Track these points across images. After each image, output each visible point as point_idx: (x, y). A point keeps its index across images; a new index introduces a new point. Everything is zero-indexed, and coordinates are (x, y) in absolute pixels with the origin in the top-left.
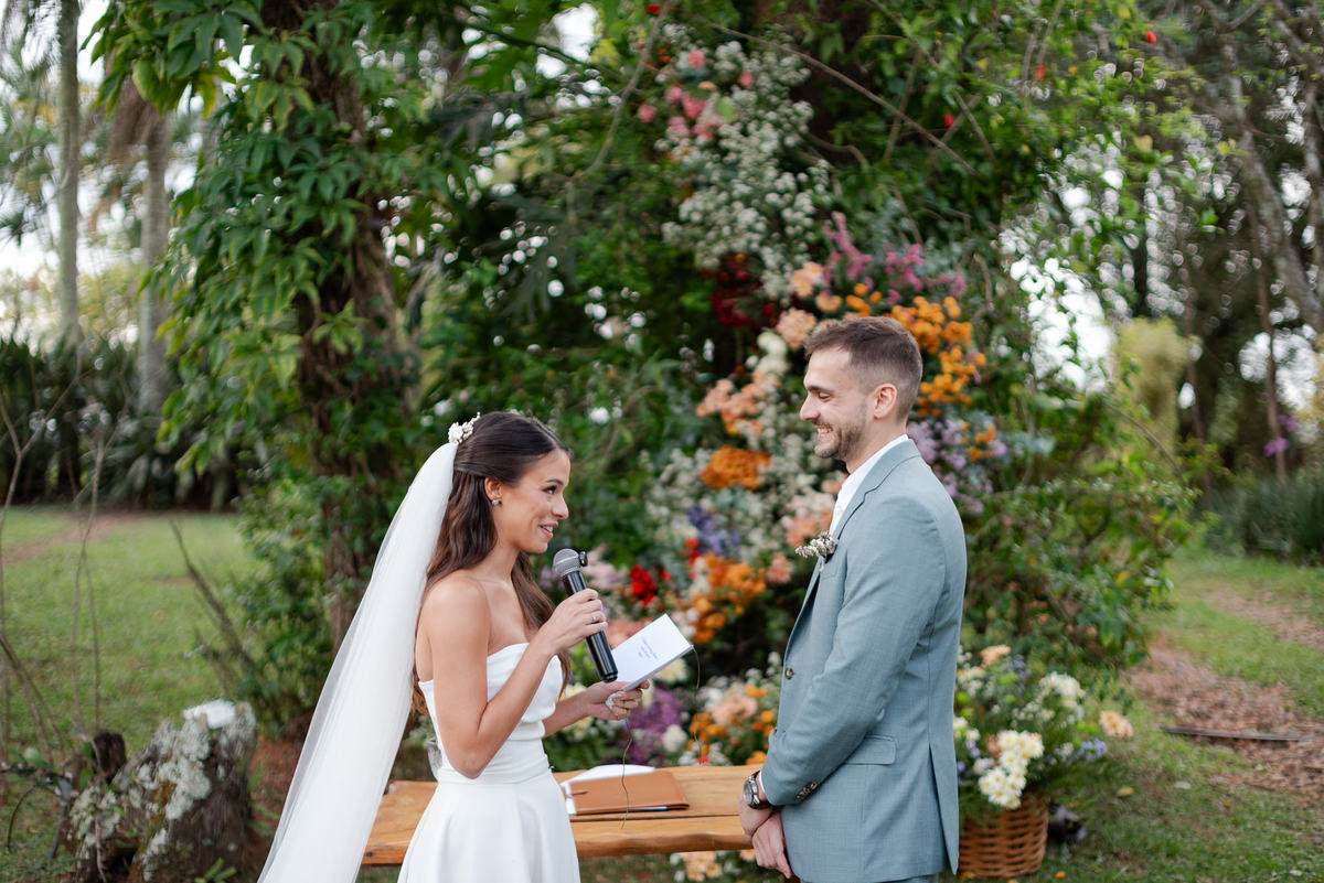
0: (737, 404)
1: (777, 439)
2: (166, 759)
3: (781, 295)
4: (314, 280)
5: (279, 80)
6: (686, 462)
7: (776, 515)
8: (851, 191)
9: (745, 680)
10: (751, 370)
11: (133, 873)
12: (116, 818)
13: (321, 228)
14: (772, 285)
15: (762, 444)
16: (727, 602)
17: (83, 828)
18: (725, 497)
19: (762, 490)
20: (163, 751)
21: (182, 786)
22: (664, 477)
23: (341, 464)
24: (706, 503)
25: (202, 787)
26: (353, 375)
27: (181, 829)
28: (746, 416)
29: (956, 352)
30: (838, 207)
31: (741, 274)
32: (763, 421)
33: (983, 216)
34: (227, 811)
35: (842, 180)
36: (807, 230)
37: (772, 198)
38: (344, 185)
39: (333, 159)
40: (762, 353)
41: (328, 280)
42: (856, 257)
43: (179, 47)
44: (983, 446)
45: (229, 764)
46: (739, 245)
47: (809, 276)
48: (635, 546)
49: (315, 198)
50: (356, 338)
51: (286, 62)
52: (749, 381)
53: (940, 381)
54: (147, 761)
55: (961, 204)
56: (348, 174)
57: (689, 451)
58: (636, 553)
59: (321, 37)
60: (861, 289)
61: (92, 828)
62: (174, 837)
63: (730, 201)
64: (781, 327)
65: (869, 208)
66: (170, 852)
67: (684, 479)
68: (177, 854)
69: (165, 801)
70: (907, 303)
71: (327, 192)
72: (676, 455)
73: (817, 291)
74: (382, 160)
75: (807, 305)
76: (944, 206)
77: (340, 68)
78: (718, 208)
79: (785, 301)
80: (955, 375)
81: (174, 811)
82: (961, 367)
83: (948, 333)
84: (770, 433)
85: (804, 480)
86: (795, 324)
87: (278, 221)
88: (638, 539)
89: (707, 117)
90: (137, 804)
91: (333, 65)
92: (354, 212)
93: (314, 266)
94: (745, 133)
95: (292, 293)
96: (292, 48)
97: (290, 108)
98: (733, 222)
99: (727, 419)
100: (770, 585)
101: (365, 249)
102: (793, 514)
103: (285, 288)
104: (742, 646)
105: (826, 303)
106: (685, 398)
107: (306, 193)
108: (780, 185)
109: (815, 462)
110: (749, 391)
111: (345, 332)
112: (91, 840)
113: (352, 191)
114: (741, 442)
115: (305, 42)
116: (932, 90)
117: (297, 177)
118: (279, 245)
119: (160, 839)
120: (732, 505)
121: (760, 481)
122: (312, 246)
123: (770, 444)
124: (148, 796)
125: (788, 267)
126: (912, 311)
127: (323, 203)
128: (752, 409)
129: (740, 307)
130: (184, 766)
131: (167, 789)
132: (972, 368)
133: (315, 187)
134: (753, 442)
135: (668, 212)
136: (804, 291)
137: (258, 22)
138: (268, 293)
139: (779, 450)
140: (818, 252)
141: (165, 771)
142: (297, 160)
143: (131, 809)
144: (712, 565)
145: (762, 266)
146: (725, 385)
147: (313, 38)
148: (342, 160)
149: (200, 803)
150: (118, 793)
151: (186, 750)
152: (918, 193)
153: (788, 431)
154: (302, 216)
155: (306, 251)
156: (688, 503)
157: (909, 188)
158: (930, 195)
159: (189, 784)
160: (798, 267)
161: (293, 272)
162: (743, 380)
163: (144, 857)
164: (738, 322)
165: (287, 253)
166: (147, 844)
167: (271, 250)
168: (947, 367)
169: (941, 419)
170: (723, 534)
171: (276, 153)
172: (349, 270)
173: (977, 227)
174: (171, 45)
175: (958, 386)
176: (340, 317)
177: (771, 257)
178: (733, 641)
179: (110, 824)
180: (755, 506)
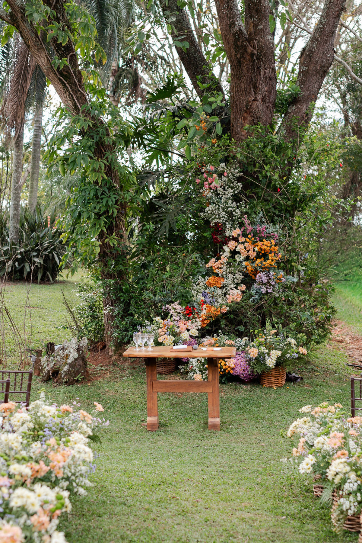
0: (216, 265)
1: (226, 274)
2: (67, 349)
3: (230, 236)
4: (105, 227)
5: (98, 171)
6: (203, 280)
7: (225, 295)
8: (251, 208)
9: (213, 336)
10: (221, 255)
11: (59, 376)
12: (54, 363)
13: (108, 213)
14: (228, 233)
15: (222, 276)
16: (211, 317)
17: (45, 366)
18: (212, 289)
19: (221, 288)
20: (66, 347)
21: (72, 355)
22: (197, 283)
23: (109, 276)
24: (207, 291)
25: (77, 356)
26: (114, 252)
27: (72, 365)
28: (218, 268)
29: (273, 254)
30: (247, 213)
31: (220, 229)
32: (222, 270)
33: (288, 216)
34: (81, 362)
35: (249, 205)
36: (238, 218)
37: (230, 209)
38: (114, 200)
39: (112, 194)
40: (224, 251)
41: (109, 226)
42: (249, 228)
43: (72, 162)
44: (280, 279)
45: (83, 351)
46: (220, 221)
47: (237, 232)
48: (187, 301)
49: (107, 205)
50: (116, 243)
51: (100, 167)
52: (220, 259)
53: (268, 261)
54: (62, 349)
55: (282, 212)
56: (115, 198)
57: (203, 276)
58: (187, 303)
59: (110, 160)
60: (250, 236)
61: (48, 365)
62: (70, 367)
63: (218, 208)
64: (228, 245)
65: (255, 213)
66: (69, 371)
67: (202, 284)
68: (70, 371)
69: (67, 359)
70: (261, 241)
71: (110, 203)
72: (200, 277)
73: (239, 235)
74: (124, 194)
75: (236, 240)
76: (277, 212)
77: (115, 168)
78: (216, 210)
79: (231, 238)
80: (272, 260)
81: (69, 361)
82: (274, 258)
83: (272, 249)
84: (225, 273)
85: (233, 286)
86: (232, 244)
87: (96, 211)
88: (188, 299)
89: (214, 184)
90: (59, 360)
91: (113, 167)
92: (117, 209)
93: (106, 223)
94: (224, 189)
95: (100, 230)
96: (101, 164)
97: (102, 179)
98: (219, 215)
99: (214, 269)
100: (221, 313)
101: (119, 217)
102: (229, 294)
103: (98, 229)
104: (214, 329)
105: (241, 239)
106: (203, 263)
107: (104, 204)
108: (232, 205)
109: (236, 281)
110: (220, 261)
111: (113, 241)
112: (47, 368)
113: (116, 204)
114: (217, 275)
115: (105, 162)
116: (273, 183)
117: (102, 199)
118: (97, 217)
119: (66, 367)
120: (214, 291)
121: (222, 285)
122: (105, 218)
123: (224, 276)
124: (62, 358)
125: (232, 229)
126: (262, 243)
127: (109, 206)
128: (220, 267)
129: (219, 238)
130: (72, 350)
131: (67, 356)
132: (277, 258)
133: (107, 202)
134: (220, 275)
135: (202, 210)
136: (235, 236)
137: (92, 155)
138: (93, 229)
139: (227, 277)
140: (241, 225)
141: (66, 352)
142: (102, 194)
143: (58, 361)
144: (207, 307)
145: (226, 227)
146: (214, 259)
147: (108, 161)
148: (113, 194)
149: (76, 359)
150: (54, 357)
151: (72, 346)
152: (270, 209)
153: (229, 272)
154: (103, 209)
155: (103, 218)
156: (202, 290)
157: (267, 207)
158: (273, 210)
159: (74, 355)
160: (235, 229)
161: (100, 225)
162: (218, 259)
163: (62, 372)
164: (218, 242)
165: (99, 219)
166: (63, 369)
167: (95, 218)
168: (270, 258)
169: (269, 271)
170: (211, 299)
171: (96, 191)
172: (114, 223)
173: (286, 218)
174: (69, 162)
175: (273, 263)
176: (112, 236)
177: (228, 226)
178: (212, 327)
179: (52, 365)
180: (220, 292)
